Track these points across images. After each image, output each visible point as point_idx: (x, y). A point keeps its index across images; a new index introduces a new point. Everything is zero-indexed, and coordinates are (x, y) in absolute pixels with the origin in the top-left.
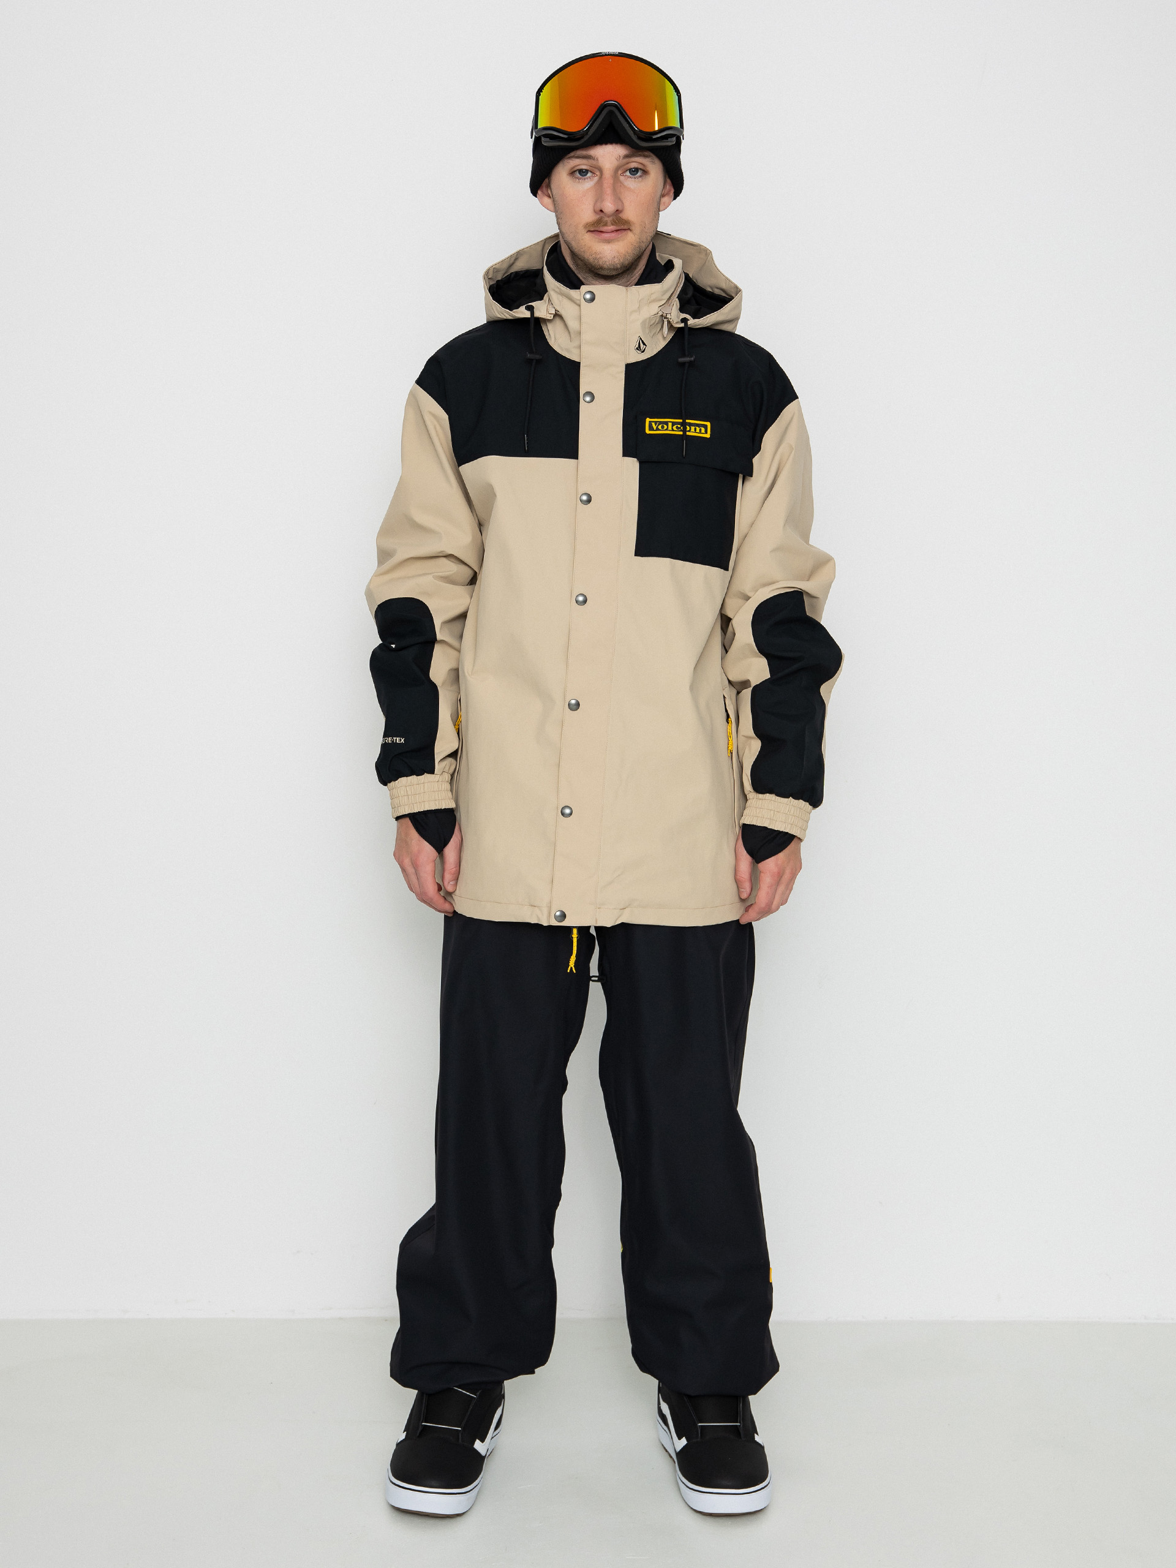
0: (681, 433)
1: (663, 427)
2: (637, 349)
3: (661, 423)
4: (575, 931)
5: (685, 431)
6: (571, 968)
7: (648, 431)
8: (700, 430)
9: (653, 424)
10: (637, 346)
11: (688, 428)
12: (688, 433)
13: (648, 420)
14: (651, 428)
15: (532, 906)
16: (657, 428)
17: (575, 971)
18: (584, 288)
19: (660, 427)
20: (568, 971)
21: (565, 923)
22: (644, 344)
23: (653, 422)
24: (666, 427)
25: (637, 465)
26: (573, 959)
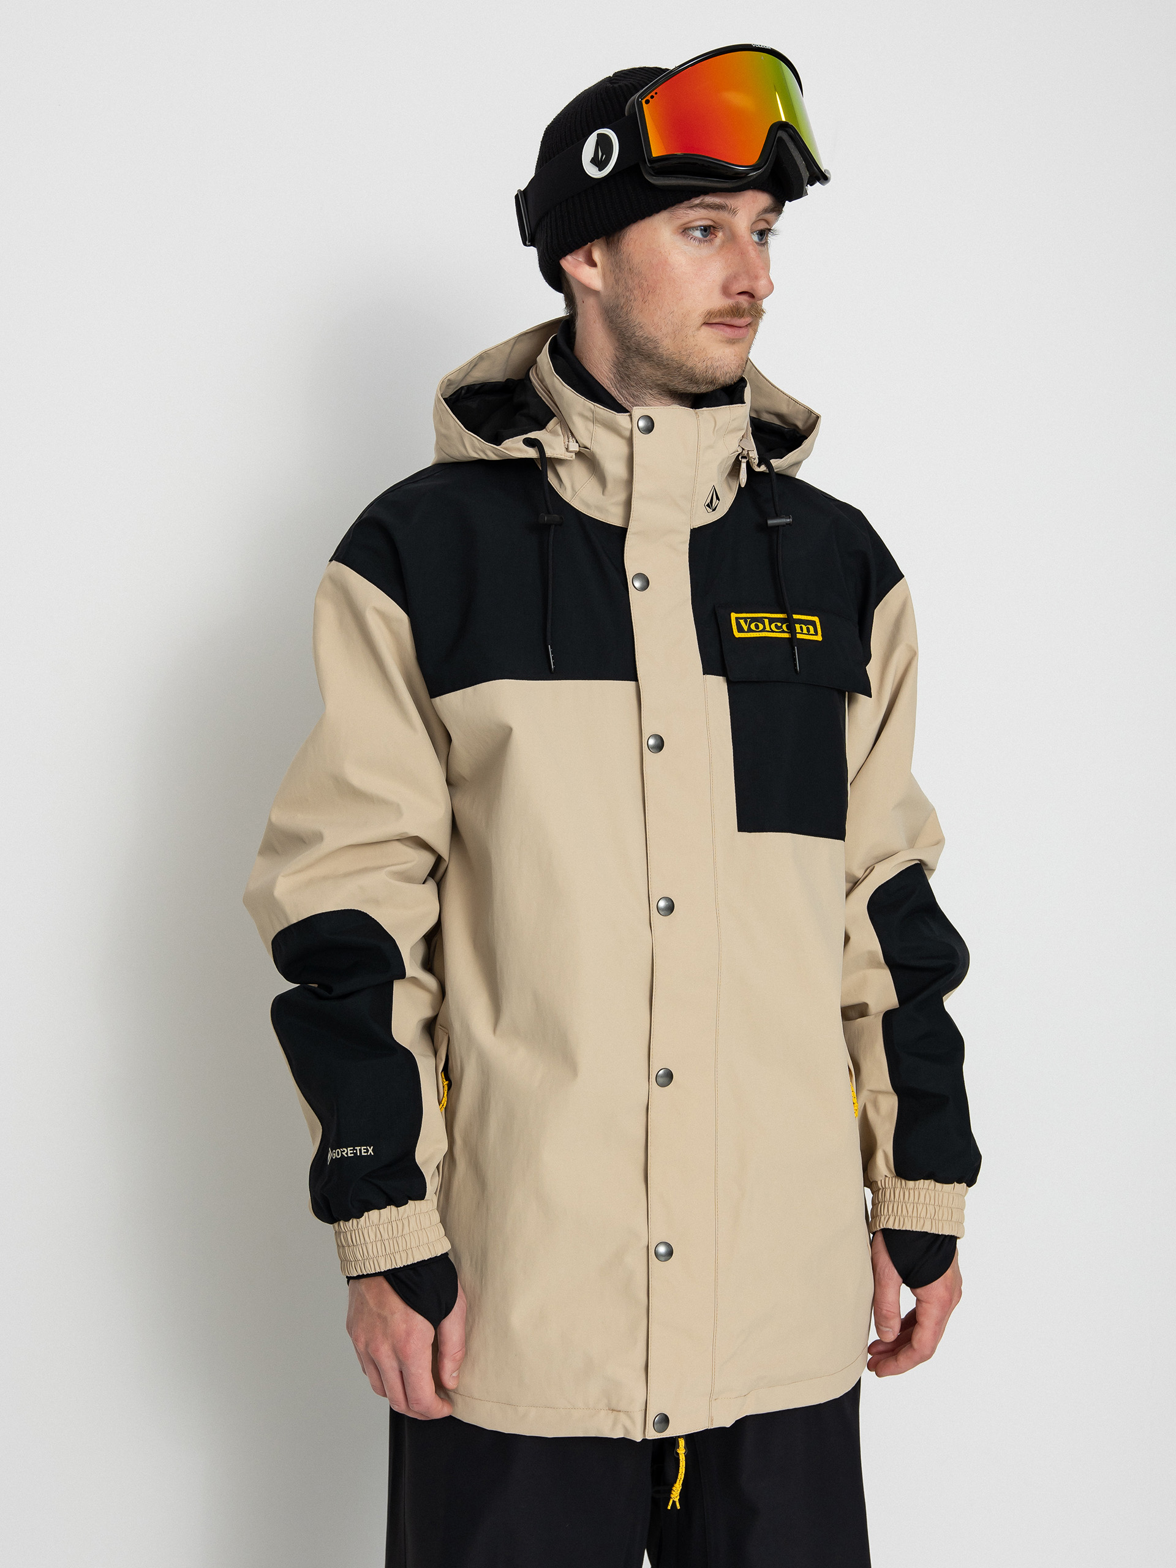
0: (786, 635)
1: (757, 627)
2: (708, 505)
3: (753, 620)
4: (682, 1442)
5: (791, 630)
6: (674, 1502)
7: (737, 635)
8: (808, 629)
9: (742, 622)
10: (709, 501)
11: (798, 626)
12: (799, 636)
13: (734, 616)
14: (740, 629)
15: (613, 1410)
16: (749, 628)
17: (678, 1507)
18: (638, 411)
19: (753, 626)
20: (669, 1508)
21: (668, 1434)
22: (718, 498)
23: (741, 618)
24: (761, 627)
25: (725, 687)
26: (677, 1488)
